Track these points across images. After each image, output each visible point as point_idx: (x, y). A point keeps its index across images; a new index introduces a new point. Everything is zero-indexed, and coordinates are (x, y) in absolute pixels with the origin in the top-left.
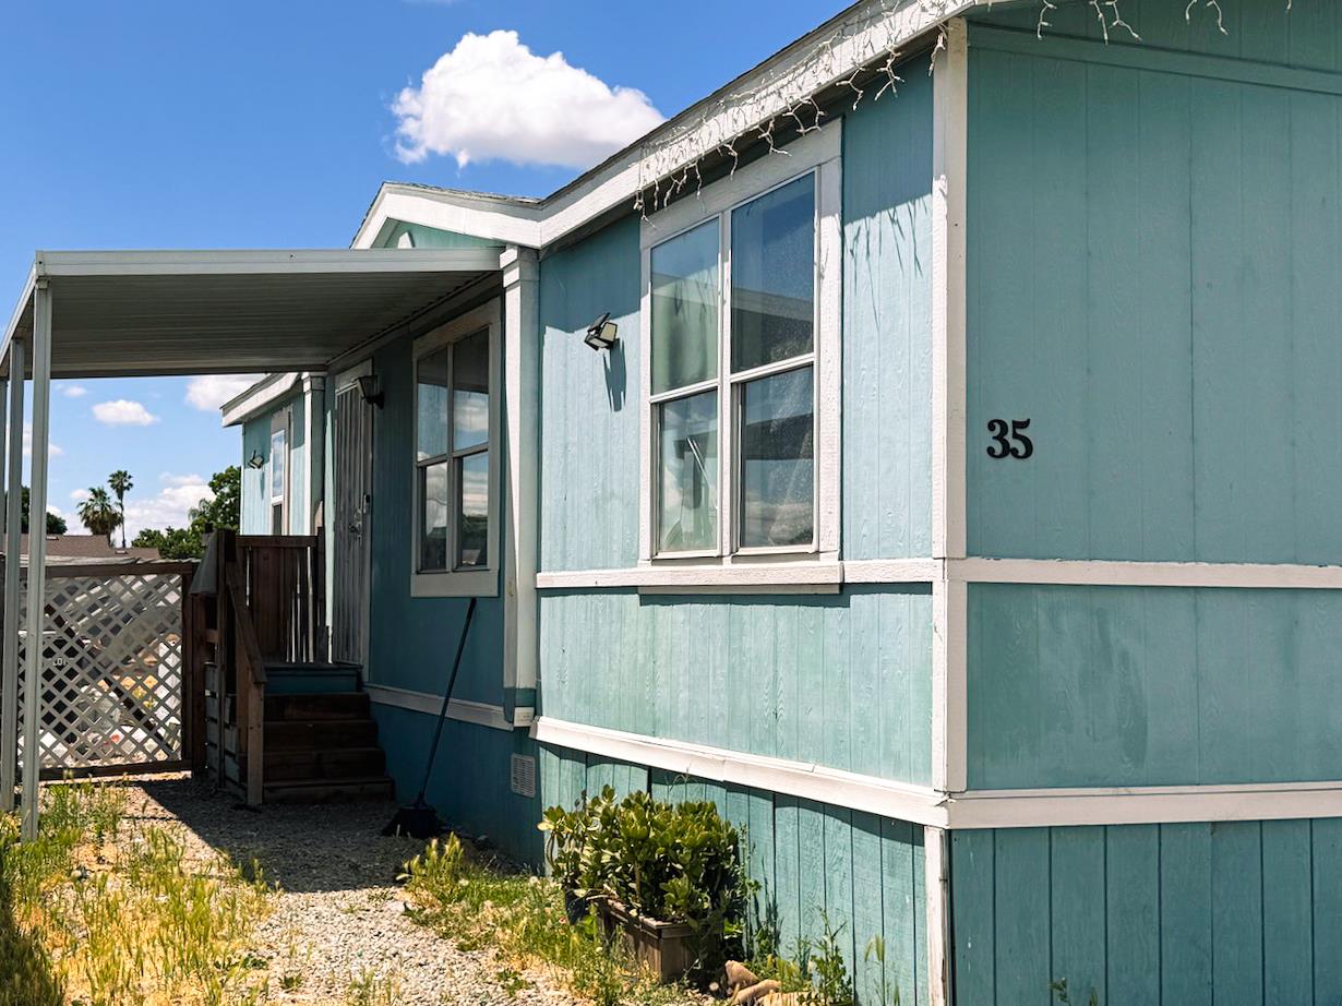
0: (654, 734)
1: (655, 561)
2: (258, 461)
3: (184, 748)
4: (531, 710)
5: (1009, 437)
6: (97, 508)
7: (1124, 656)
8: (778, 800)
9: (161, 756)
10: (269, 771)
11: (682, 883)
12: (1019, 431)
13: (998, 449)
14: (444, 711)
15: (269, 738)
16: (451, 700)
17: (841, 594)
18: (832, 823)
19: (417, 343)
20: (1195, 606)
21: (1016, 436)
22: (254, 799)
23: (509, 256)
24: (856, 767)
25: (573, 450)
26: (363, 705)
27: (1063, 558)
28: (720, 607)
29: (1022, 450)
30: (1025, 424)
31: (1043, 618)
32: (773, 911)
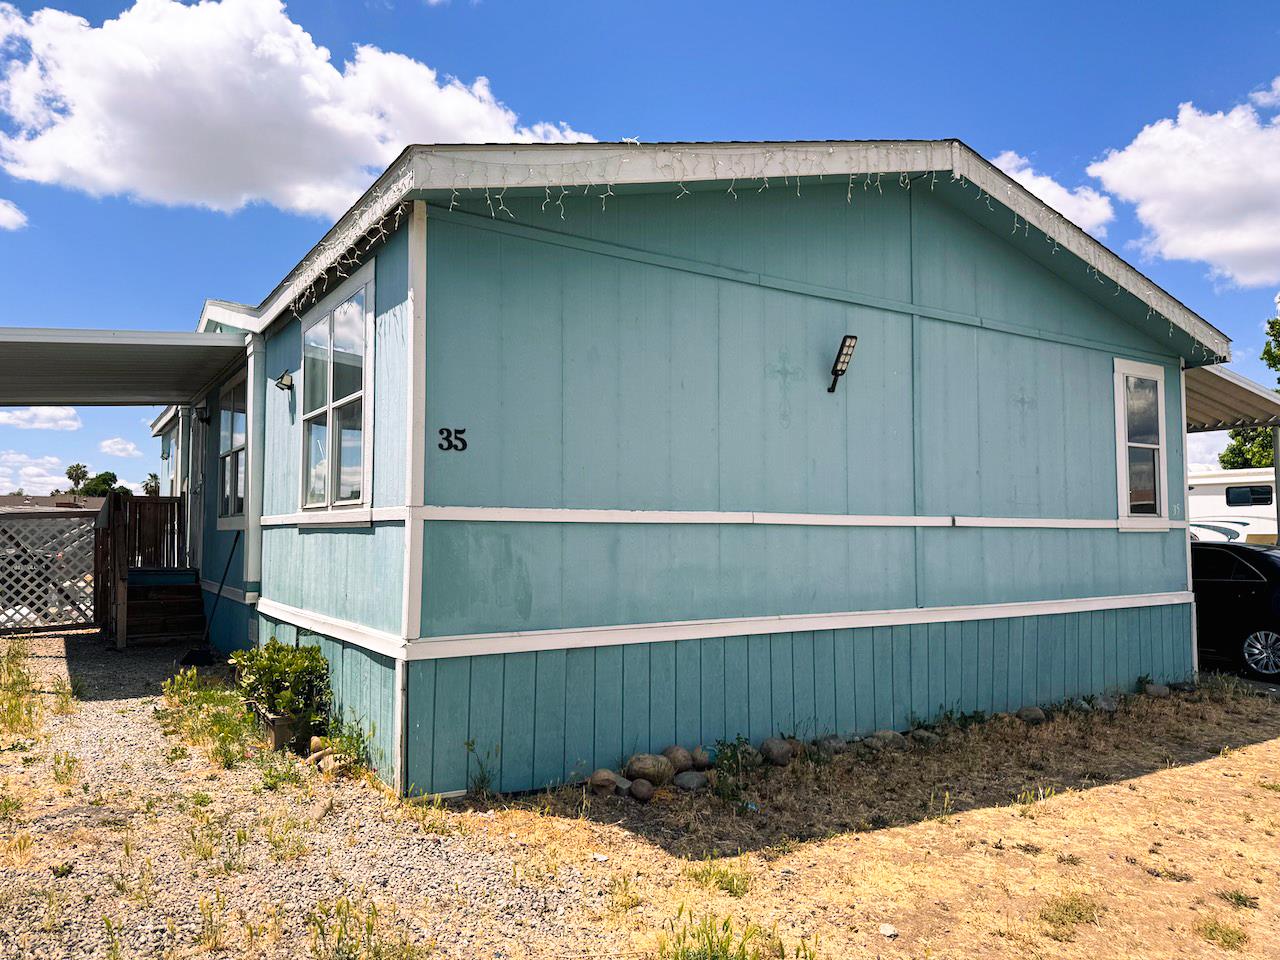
0: (302, 607)
1: (305, 510)
2: (165, 456)
3: (95, 615)
4: (257, 593)
5: (452, 438)
6: (153, 484)
7: (520, 561)
8: (345, 644)
9: (82, 620)
10: (130, 628)
11: (287, 694)
12: (458, 436)
13: (446, 445)
14: (219, 592)
15: (131, 610)
16: (224, 586)
17: (370, 527)
18: (364, 657)
19: (222, 388)
20: (562, 532)
21: (456, 438)
22: (121, 643)
23: (249, 338)
24: (374, 626)
25: (276, 446)
26: (197, 590)
27: (484, 506)
28: (327, 535)
29: (460, 445)
30: (462, 432)
31: (471, 540)
32: (341, 708)
